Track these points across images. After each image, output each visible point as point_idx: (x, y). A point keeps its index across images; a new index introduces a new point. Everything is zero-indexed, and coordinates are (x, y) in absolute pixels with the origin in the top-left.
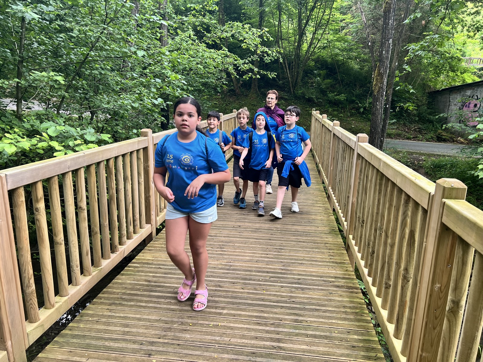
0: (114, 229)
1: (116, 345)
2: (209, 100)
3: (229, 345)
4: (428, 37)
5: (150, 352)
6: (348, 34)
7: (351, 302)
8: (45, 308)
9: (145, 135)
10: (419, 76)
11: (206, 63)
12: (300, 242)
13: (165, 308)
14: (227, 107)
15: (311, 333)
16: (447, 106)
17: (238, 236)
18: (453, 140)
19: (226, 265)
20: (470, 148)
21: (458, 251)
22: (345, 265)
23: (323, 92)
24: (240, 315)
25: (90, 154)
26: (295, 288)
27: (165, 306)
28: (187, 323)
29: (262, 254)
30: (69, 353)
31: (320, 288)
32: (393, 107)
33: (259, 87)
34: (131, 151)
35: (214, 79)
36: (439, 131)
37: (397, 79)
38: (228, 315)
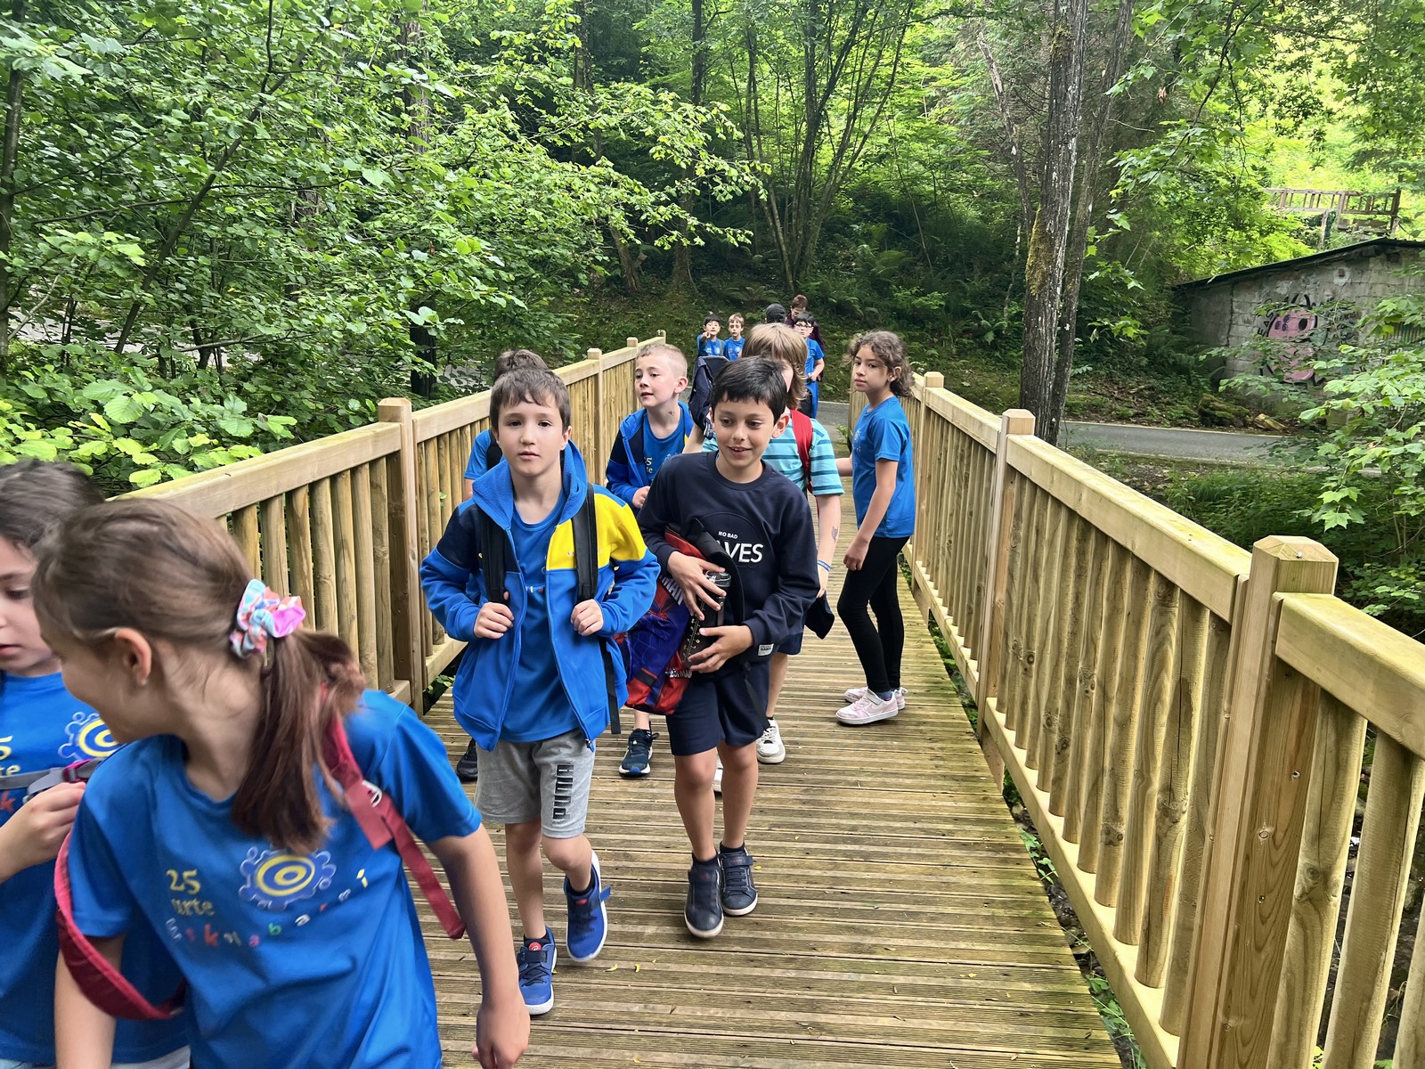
2: (552, 308)
3: (670, 1025)
4: (1174, 134)
6: (945, 118)
7: (1006, 889)
9: (393, 416)
10: (1149, 239)
11: (550, 202)
14: (601, 329)
15: (901, 980)
16: (1225, 326)
18: (1244, 421)
19: (640, 795)
20: (1296, 444)
21: (1324, 732)
22: (980, 785)
23: (879, 286)
25: (245, 476)
26: (845, 853)
31: (914, 851)
32: (1083, 330)
33: (696, 272)
34: (352, 465)
35: (569, 249)
36: (1207, 397)
37: (1092, 251)
38: (661, 941)
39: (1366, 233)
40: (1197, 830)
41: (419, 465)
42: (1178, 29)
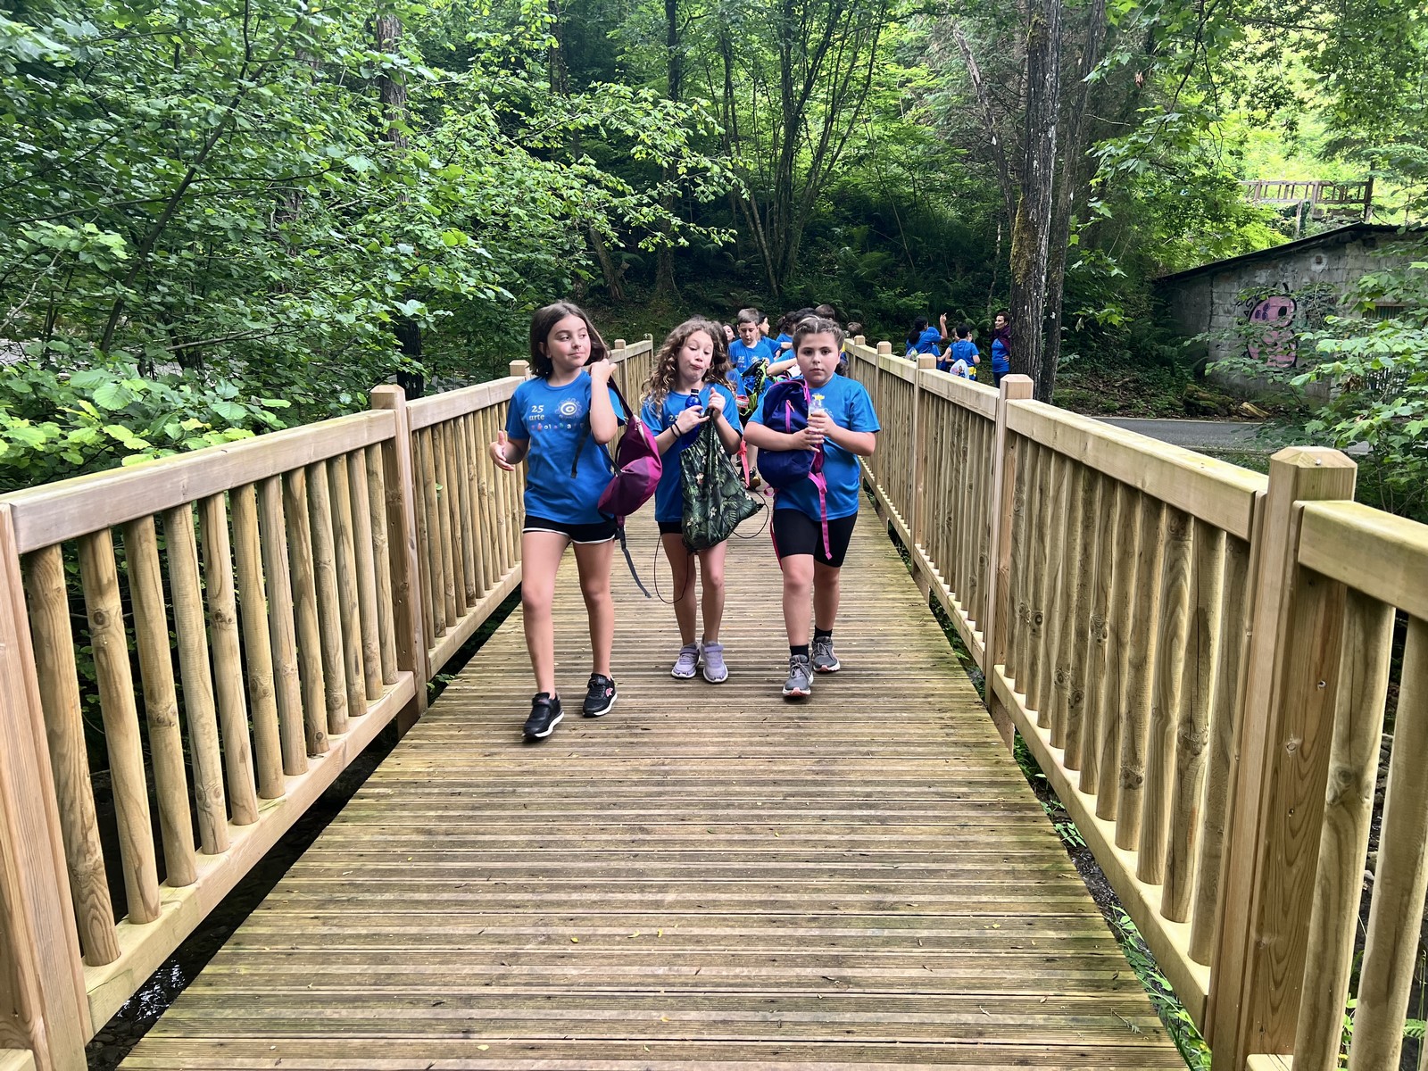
0: (314, 682)
1: (359, 1014)
3: (696, 985)
4: (1151, 121)
5: (466, 1025)
6: (923, 119)
7: (1025, 844)
8: (132, 922)
9: (387, 403)
10: (1128, 232)
11: (534, 200)
12: (853, 695)
13: (489, 901)
15: (925, 933)
16: (1206, 317)
17: (675, 692)
18: (1229, 410)
19: (652, 772)
22: (992, 750)
23: (863, 288)
24: (715, 903)
25: (241, 454)
26: (860, 818)
27: (489, 896)
28: (563, 936)
29: (751, 735)
30: (218, 1048)
31: (930, 813)
32: (1068, 320)
33: (680, 279)
34: (348, 449)
35: (553, 254)
36: (1192, 387)
37: (1074, 239)
38: (682, 907)
39: (1340, 222)
40: (1221, 756)
41: (415, 454)
42: (1153, 14)
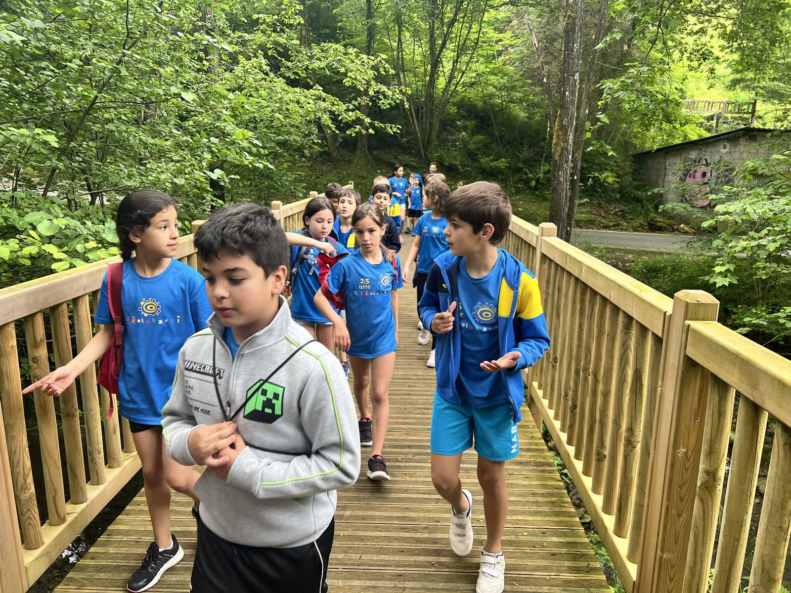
2: (289, 169)
3: (359, 565)
4: (632, 70)
6: (507, 62)
7: (544, 486)
8: (51, 525)
10: (620, 128)
11: (287, 110)
14: (317, 181)
16: (660, 178)
18: (673, 228)
20: (701, 240)
21: (712, 396)
22: (529, 430)
23: (472, 156)
29: (398, 418)
32: (583, 179)
33: (370, 148)
35: (299, 136)
36: (653, 215)
37: (588, 135)
38: (353, 519)
39: (738, 124)
42: (634, 12)
